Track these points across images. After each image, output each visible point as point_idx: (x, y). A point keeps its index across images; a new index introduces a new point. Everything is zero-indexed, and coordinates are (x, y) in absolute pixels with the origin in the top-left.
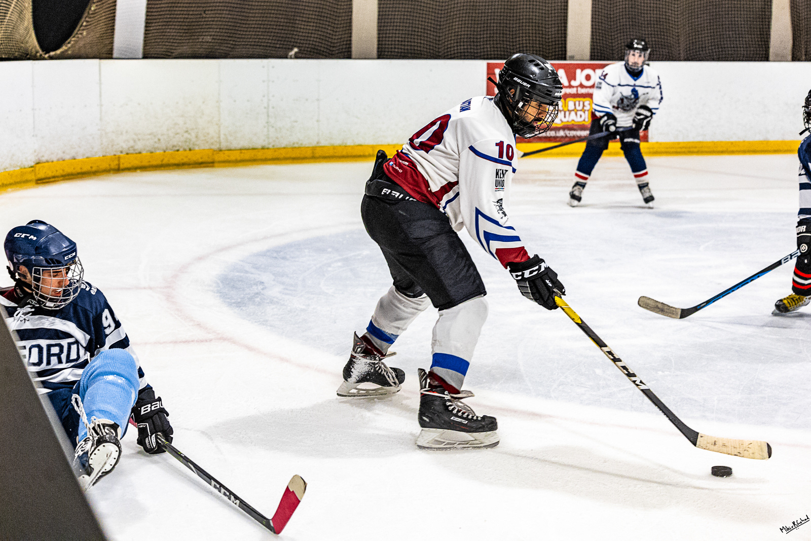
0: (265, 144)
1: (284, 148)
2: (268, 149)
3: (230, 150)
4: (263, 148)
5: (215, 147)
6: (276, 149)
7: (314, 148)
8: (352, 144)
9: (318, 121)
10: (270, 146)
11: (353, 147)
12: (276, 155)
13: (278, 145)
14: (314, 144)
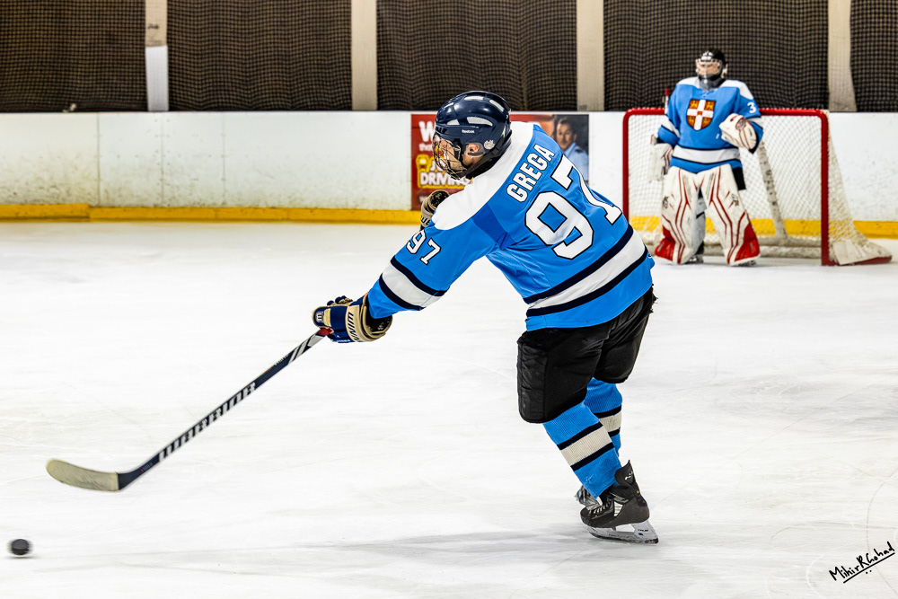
0: (159, 202)
1: (182, 208)
2: (162, 208)
3: (113, 207)
4: (156, 206)
5: (94, 203)
6: (170, 209)
7: (217, 210)
8: (264, 206)
9: (223, 180)
10: (165, 205)
11: (264, 210)
12: (172, 215)
13: (174, 204)
14: (219, 203)
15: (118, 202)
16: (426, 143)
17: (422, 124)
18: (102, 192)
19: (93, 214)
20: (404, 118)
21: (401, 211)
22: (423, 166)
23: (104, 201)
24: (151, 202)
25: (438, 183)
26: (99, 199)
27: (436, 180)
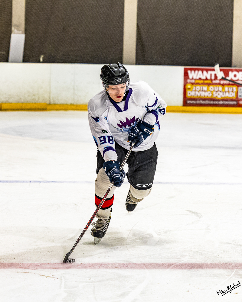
0: (72, 102)
2: (74, 105)
4: (71, 104)
10: (75, 103)
12: (78, 108)
13: (79, 103)
15: (57, 102)
16: (191, 79)
17: (189, 72)
18: (51, 99)
19: (48, 107)
20: (180, 69)
21: (178, 107)
22: (189, 89)
23: (52, 102)
24: (69, 102)
25: (196, 95)
26: (50, 101)
27: (195, 94)
